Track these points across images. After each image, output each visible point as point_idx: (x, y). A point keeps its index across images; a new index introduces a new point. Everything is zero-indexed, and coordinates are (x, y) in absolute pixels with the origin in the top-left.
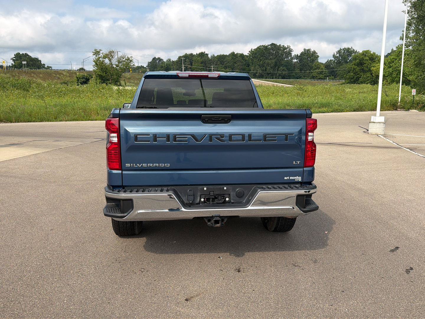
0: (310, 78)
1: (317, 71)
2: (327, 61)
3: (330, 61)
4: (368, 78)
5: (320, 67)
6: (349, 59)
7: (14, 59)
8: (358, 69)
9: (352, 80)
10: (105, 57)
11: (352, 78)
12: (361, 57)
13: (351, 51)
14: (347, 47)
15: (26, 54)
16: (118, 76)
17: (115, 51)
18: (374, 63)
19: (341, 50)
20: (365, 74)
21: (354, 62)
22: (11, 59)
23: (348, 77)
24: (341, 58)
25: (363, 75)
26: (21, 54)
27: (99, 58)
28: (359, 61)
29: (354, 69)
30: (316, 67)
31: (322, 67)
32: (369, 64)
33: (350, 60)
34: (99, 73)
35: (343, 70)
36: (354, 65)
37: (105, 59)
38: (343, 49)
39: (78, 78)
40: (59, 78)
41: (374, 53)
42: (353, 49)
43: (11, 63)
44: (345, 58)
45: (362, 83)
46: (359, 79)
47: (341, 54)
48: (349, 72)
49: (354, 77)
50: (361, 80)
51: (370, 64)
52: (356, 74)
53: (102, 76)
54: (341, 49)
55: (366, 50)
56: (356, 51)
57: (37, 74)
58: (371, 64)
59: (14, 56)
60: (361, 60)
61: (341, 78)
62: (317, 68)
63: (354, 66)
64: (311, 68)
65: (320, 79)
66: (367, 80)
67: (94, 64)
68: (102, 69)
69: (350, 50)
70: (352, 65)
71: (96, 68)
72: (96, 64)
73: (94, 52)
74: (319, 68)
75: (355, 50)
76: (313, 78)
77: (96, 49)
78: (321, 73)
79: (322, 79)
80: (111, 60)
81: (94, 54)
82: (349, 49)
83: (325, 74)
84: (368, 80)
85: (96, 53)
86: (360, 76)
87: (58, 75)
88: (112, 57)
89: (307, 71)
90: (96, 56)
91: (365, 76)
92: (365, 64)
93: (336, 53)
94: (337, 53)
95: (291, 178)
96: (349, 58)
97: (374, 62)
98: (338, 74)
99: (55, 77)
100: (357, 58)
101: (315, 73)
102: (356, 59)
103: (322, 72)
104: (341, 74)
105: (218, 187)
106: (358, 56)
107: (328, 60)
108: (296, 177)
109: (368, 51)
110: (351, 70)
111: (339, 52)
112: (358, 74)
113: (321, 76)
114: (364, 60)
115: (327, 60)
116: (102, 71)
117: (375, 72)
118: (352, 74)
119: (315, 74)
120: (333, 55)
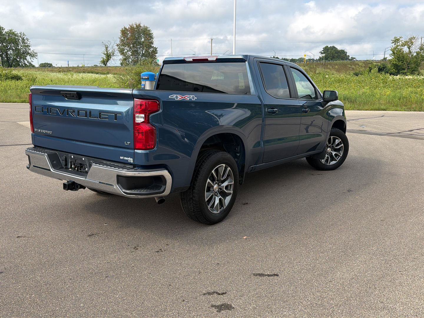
7: (323, 52)
10: (403, 45)
15: (333, 46)
16: (417, 65)
17: (416, 37)
22: (320, 53)
26: (329, 47)
27: (398, 46)
34: (395, 63)
37: (404, 46)
39: (370, 68)
40: (353, 69)
43: (319, 57)
53: (397, 65)
57: (333, 65)
59: (323, 50)
67: (391, 52)
68: (398, 58)
71: (393, 57)
72: (394, 53)
73: (393, 40)
77: (396, 37)
80: (410, 47)
81: (393, 42)
85: (395, 41)
87: (353, 66)
88: (412, 44)
90: (395, 44)
95: (126, 158)
99: (350, 67)
105: (79, 157)
108: (129, 158)
116: (398, 60)
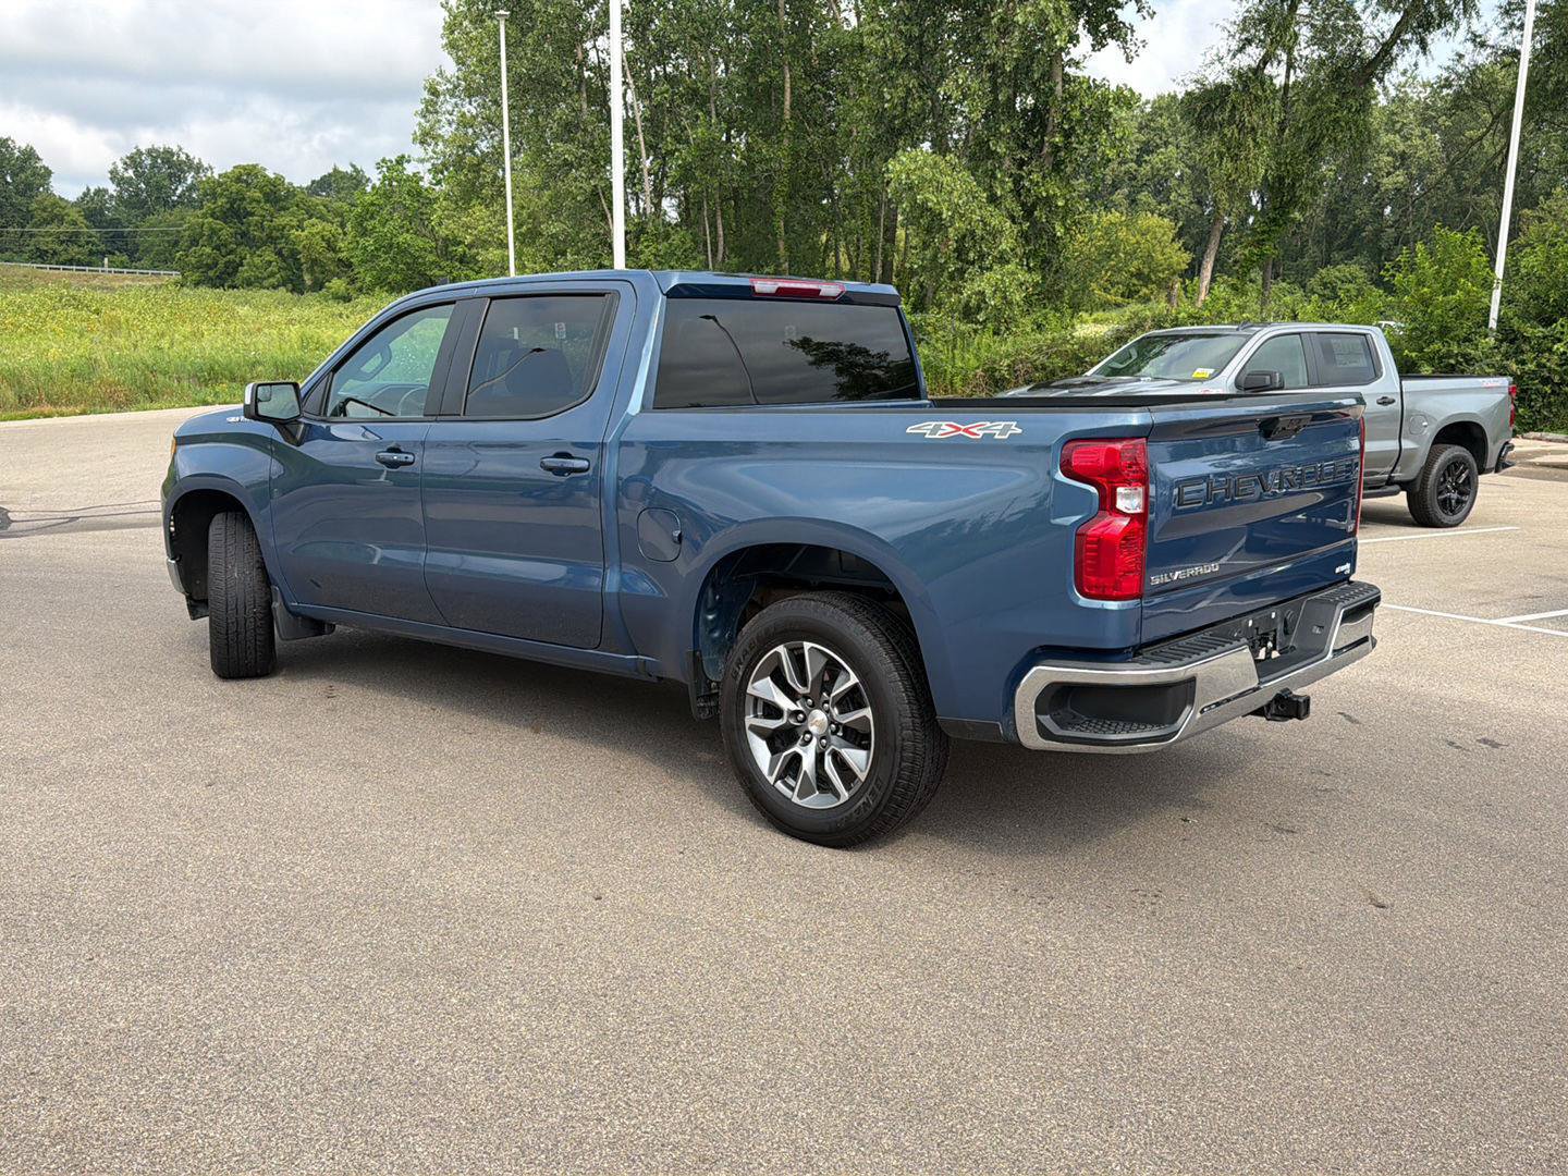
0: (26, 256)
1: (53, 228)
2: (85, 195)
3: (95, 194)
4: (270, 269)
5: (63, 217)
6: (178, 192)
8: (226, 232)
9: (211, 273)
11: (209, 267)
12: (234, 189)
13: (181, 163)
14: (160, 145)
18: (282, 213)
19: (142, 154)
20: (258, 252)
21: (208, 205)
23: (193, 260)
24: (143, 185)
25: (248, 256)
28: (227, 203)
29: (213, 232)
30: (45, 215)
31: (74, 214)
32: (264, 216)
33: (179, 197)
35: (162, 232)
36: (212, 216)
38: (149, 152)
41: (279, 179)
42: (187, 156)
44: (159, 188)
45: (249, 283)
46: (236, 271)
47: (144, 172)
48: (194, 242)
49: (217, 264)
50: (246, 275)
51: (269, 218)
52: (223, 251)
54: (139, 153)
55: (245, 164)
56: (200, 163)
58: (272, 216)
60: (235, 201)
61: (156, 264)
62: (53, 220)
63: (211, 220)
64: (28, 216)
65: (70, 262)
66: (265, 274)
69: (175, 158)
70: (204, 216)
74: (60, 219)
75: (196, 161)
76: (41, 256)
78: (73, 238)
79: (79, 263)
82: (169, 152)
83: (88, 243)
84: (272, 275)
86: (237, 260)
89: (11, 229)
91: (257, 260)
92: (252, 214)
93: (120, 166)
94: (125, 163)
96: (176, 189)
97: (284, 209)
98: (141, 248)
100: (219, 190)
101: (46, 236)
102: (214, 196)
103: (77, 234)
104: (156, 248)
106: (220, 184)
107: (88, 190)
109: (254, 166)
110: (202, 235)
111: (133, 161)
112: (231, 252)
113: (74, 250)
114: (244, 199)
115: (85, 190)
117: (304, 247)
118: (208, 250)
119: (47, 243)
120: (111, 172)
